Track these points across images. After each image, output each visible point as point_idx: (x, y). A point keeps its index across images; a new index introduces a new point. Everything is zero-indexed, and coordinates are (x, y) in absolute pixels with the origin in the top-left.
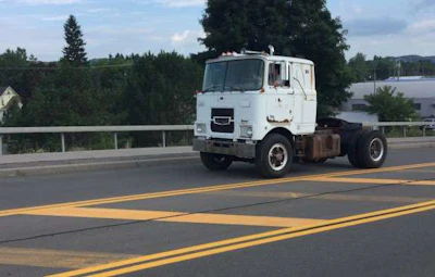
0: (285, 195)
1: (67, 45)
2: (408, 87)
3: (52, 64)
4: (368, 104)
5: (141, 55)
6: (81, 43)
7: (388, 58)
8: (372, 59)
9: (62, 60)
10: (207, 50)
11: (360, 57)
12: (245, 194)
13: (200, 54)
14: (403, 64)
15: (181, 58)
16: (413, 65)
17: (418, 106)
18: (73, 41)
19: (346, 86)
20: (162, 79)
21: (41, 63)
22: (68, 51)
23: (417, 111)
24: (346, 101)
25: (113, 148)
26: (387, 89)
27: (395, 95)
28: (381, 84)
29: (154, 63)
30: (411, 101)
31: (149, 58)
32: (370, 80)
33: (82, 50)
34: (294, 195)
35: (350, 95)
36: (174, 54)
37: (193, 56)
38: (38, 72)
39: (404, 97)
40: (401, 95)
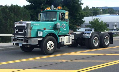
0: (60, 61)
2: (104, 18)
4: (90, 25)
5: (3, 6)
7: (97, 8)
8: (92, 8)
10: (30, 4)
11: (87, 7)
12: (45, 61)
13: (27, 5)
14: (102, 10)
15: (20, 7)
16: (106, 10)
17: (108, 25)
19: (83, 18)
20: (12, 15)
23: (108, 27)
24: (82, 24)
26: (97, 19)
27: (100, 21)
28: (95, 17)
29: (9, 9)
30: (106, 24)
31: (7, 7)
32: (91, 16)
34: (64, 61)
35: (84, 21)
36: (17, 5)
37: (25, 6)
39: (103, 22)
40: (102, 21)
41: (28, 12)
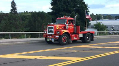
0: (73, 51)
1: (12, 8)
2: (105, 22)
3: (7, 14)
4: (95, 27)
5: (33, 12)
6: (16, 8)
7: (100, 15)
8: (96, 15)
9: (10, 13)
10: (52, 11)
11: (93, 14)
12: (62, 51)
13: (50, 12)
14: (104, 16)
15: (45, 13)
16: (106, 16)
17: (107, 27)
18: (14, 7)
19: (89, 22)
20: (39, 19)
21: (4, 13)
22: (12, 10)
23: (107, 29)
24: (89, 26)
25: (25, 38)
26: (99, 23)
27: (101, 24)
28: (98, 21)
29: (37, 14)
30: (105, 26)
31: (36, 13)
32: (95, 20)
33: (16, 10)
34: (75, 51)
35: (90, 24)
36: (43, 12)
37: (48, 13)
38: (3, 16)
39: (104, 25)
40: (103, 24)
41: (51, 17)
